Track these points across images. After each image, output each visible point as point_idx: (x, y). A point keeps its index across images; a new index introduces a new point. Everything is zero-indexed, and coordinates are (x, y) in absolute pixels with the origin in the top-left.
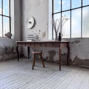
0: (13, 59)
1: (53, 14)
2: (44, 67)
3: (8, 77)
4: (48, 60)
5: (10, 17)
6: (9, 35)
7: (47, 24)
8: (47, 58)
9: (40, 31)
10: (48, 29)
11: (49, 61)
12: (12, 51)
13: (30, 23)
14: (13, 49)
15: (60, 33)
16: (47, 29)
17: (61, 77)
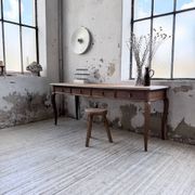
0: (44, 119)
1: (132, 22)
2: (111, 141)
3: (38, 163)
4: (120, 124)
5: (36, 28)
6: (35, 69)
7: (120, 46)
8: (117, 120)
9: (102, 60)
10: (120, 56)
11: (121, 128)
12: (43, 102)
13: (81, 41)
14: (44, 98)
15: (147, 69)
16: (117, 58)
17: (148, 166)
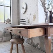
4: (39, 46)
5: (10, 7)
9: (30, 14)
13: (23, 8)
